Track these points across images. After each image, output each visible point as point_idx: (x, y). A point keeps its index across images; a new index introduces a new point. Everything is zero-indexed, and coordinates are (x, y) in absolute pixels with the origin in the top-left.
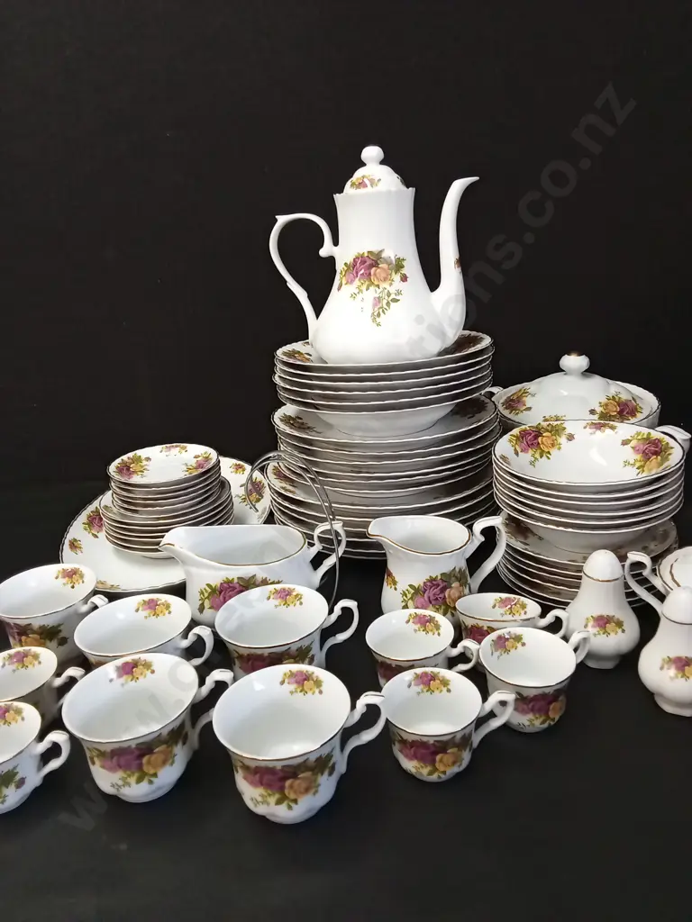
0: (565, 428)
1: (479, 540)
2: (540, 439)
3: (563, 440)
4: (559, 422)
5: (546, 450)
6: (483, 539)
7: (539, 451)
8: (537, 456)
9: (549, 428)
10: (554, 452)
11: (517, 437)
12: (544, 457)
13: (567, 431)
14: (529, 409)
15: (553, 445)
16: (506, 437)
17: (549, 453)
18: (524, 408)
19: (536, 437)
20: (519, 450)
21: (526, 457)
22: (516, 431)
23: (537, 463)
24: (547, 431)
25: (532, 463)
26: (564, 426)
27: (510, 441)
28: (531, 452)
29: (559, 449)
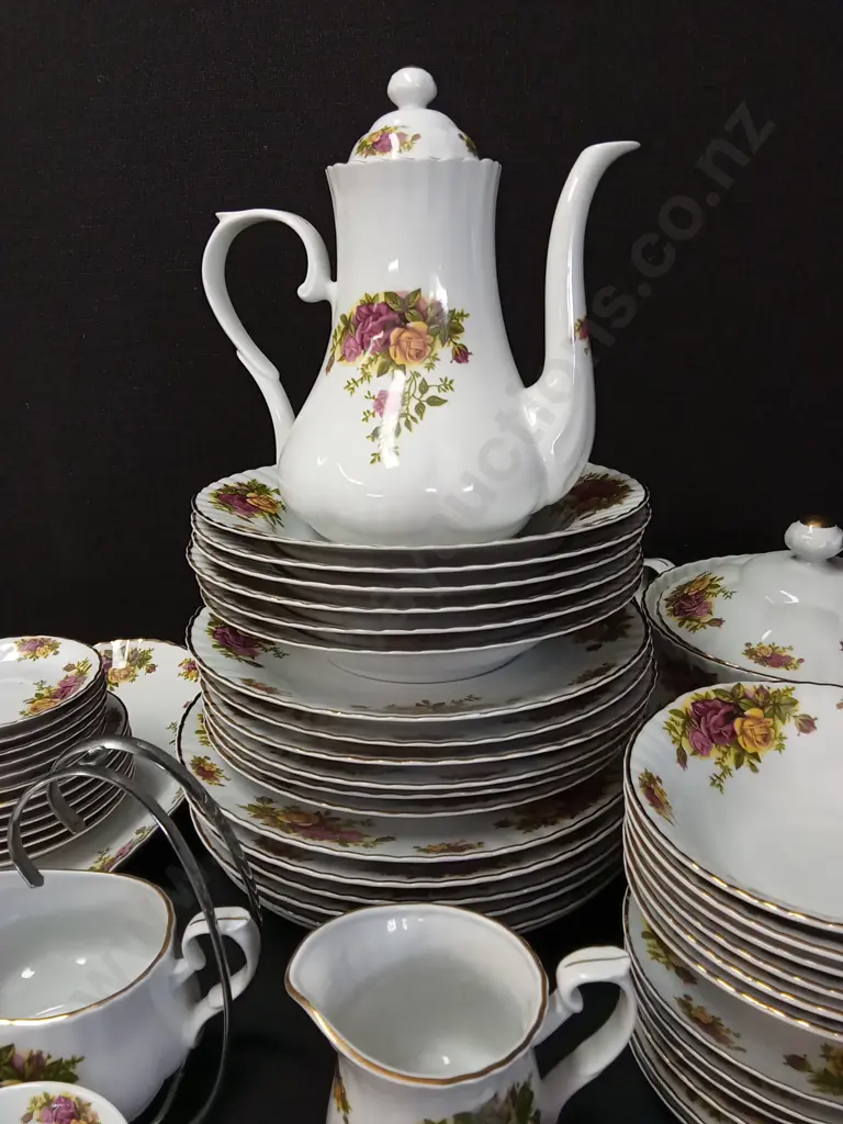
0: (794, 703)
1: (566, 1007)
2: (737, 723)
3: (789, 728)
4: (782, 686)
5: (750, 749)
6: (578, 1007)
7: (733, 751)
8: (730, 762)
9: (760, 699)
10: (768, 754)
11: (687, 718)
12: (745, 767)
13: (801, 709)
14: (718, 622)
15: (766, 739)
16: (662, 717)
17: (755, 756)
18: (709, 618)
19: (729, 718)
20: (688, 749)
21: (704, 766)
22: (684, 702)
23: (727, 782)
24: (756, 705)
25: (717, 782)
26: (794, 695)
27: (671, 728)
28: (715, 753)
29: (780, 748)
